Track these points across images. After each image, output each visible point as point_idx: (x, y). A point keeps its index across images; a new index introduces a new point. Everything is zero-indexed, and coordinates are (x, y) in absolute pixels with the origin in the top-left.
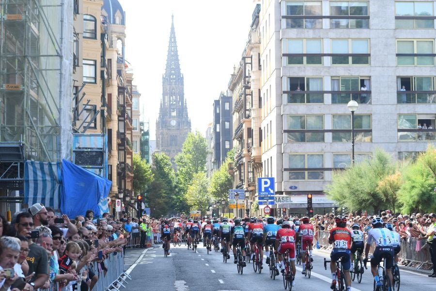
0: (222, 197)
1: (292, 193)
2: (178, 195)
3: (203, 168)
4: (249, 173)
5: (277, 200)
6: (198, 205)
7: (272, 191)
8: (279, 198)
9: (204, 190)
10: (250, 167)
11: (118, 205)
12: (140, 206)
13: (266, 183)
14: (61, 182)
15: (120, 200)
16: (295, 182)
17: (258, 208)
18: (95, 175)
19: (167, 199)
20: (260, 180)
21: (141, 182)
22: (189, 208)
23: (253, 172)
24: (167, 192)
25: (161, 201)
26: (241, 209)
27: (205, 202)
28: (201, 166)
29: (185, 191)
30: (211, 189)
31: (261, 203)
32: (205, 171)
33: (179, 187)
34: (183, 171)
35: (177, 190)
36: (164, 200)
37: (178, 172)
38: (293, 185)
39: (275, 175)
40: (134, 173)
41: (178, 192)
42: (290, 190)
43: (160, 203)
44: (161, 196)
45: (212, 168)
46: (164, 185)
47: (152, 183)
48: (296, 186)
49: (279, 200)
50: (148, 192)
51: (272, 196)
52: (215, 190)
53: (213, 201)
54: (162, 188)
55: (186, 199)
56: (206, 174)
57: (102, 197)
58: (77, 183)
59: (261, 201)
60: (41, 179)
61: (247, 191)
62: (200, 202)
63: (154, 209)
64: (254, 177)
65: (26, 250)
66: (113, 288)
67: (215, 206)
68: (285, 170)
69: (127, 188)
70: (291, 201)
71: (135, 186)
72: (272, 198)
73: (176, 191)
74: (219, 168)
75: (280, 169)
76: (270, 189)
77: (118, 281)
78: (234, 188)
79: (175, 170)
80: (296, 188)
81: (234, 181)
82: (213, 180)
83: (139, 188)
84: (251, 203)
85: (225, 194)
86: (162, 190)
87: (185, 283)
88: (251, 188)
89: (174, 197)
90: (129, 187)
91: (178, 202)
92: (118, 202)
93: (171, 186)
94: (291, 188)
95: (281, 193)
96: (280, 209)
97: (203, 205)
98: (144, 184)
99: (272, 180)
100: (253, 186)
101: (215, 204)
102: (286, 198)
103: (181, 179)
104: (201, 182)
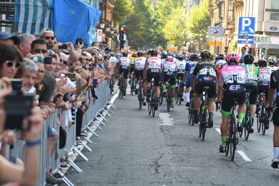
0: (199, 33)
1: (272, 34)
2: (156, 29)
3: (182, 4)
4: (229, 12)
5: (257, 40)
6: (175, 39)
7: (252, 31)
8: (259, 38)
9: (182, 25)
10: (231, 5)
11: (100, 35)
12: (121, 37)
13: (247, 22)
14: (52, 9)
15: (101, 30)
16: (275, 23)
17: (236, 46)
18: (86, 4)
19: (145, 31)
20: (241, 19)
21: (121, 13)
22: (166, 43)
23: (233, 10)
24: (146, 25)
25: (139, 33)
26: (218, 47)
27: (182, 37)
28: (180, 2)
29: (163, 25)
30: (189, 24)
31: (240, 42)
32: (184, 7)
33: (157, 21)
34: (163, 6)
35: (155, 23)
36: (142, 32)
37: (157, 6)
38: (273, 26)
39: (256, 15)
40: (114, 5)
41: (156, 26)
42: (270, 31)
43: (138, 36)
44: (140, 29)
45: (192, 4)
46: (143, 17)
47: (131, 15)
48: (277, 27)
49: (259, 40)
50: (126, 24)
51: (252, 35)
52: (193, 26)
53: (190, 37)
54: (140, 21)
55: (164, 33)
56: (185, 9)
57: (91, 27)
58: (68, 11)
59: (240, 39)
60: (32, 4)
61: (227, 29)
62: (178, 37)
63: (132, 41)
64: (234, 16)
65: (42, 72)
66: (100, 116)
67: (192, 42)
68: (267, 10)
69: (107, 19)
70: (270, 42)
71: (115, 18)
72: (252, 37)
73: (154, 25)
74: (198, 4)
75: (261, 9)
76: (250, 29)
77: (104, 110)
78: (213, 25)
79: (155, 4)
80: (276, 29)
81: (213, 18)
82: (192, 16)
83: (119, 20)
84: (230, 41)
85: (203, 30)
86: (141, 23)
87: (170, 115)
88: (230, 27)
89: (152, 30)
90: (109, 18)
91: (155, 35)
92: (100, 32)
93: (150, 19)
94: (271, 28)
95: (261, 33)
96: (259, 49)
97: (180, 40)
98: (123, 15)
99: (253, 19)
100: (232, 24)
101: (193, 40)
102: (266, 38)
103: (160, 13)
104: (180, 17)
